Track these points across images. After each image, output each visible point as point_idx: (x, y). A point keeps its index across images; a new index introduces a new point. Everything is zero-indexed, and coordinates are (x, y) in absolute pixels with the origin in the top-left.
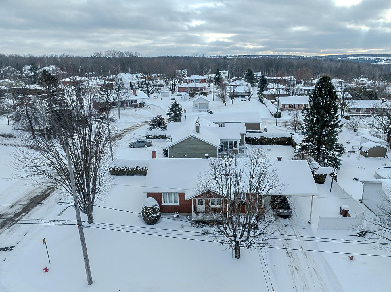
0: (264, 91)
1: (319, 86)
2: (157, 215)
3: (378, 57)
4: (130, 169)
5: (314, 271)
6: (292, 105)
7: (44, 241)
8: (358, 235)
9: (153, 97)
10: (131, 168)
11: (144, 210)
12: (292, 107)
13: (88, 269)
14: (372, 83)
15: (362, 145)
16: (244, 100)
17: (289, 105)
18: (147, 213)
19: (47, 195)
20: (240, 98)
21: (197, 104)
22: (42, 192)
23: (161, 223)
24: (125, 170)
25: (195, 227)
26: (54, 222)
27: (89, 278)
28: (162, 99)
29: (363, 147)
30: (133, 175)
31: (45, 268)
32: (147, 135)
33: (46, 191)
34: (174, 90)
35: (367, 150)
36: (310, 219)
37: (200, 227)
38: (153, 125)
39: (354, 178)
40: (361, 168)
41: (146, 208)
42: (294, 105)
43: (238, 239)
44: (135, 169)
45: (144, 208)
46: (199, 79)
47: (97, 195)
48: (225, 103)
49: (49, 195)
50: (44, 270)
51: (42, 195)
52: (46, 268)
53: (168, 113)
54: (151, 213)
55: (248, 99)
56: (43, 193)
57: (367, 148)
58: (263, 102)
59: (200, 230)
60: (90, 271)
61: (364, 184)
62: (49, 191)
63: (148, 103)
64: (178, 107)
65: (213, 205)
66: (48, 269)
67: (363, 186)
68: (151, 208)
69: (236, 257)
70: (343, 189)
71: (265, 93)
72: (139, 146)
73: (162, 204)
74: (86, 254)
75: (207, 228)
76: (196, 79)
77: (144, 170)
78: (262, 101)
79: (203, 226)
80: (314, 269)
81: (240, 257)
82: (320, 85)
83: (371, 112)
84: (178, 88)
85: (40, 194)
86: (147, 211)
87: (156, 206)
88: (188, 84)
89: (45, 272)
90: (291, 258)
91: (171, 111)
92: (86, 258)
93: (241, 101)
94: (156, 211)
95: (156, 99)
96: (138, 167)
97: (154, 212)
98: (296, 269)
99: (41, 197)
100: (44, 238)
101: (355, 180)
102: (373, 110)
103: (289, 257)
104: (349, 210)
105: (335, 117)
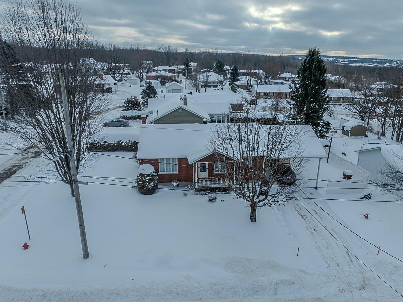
0: (236, 81)
1: (309, 60)
2: (155, 183)
3: (335, 59)
4: (112, 144)
5: (333, 231)
6: (267, 93)
7: (23, 210)
8: (365, 197)
9: (120, 84)
10: (112, 142)
11: (140, 178)
12: (267, 95)
13: (84, 238)
14: (336, 78)
15: (344, 124)
16: (217, 90)
17: (264, 93)
18: (143, 182)
19: (12, 172)
20: (212, 88)
21: (170, 91)
22: (5, 170)
23: (159, 193)
24: (105, 144)
25: (199, 194)
26: (41, 178)
27: (85, 250)
28: (130, 86)
29: (345, 126)
30: (114, 150)
31: (24, 244)
32: (122, 116)
33: (10, 169)
34: (142, 79)
35: (350, 129)
36: (317, 184)
37: (205, 194)
38: (127, 106)
39: (343, 153)
40: (346, 146)
41: (142, 175)
42: (269, 93)
43: (255, 199)
44: (117, 143)
45: (139, 176)
46: (167, 70)
47: (81, 163)
48: (198, 90)
49: (15, 172)
50: (23, 246)
51: (7, 173)
52: (26, 243)
53: (141, 95)
54: (149, 181)
55: (220, 88)
56: (7, 170)
57: (350, 127)
58: (237, 92)
59: (206, 198)
60: (86, 241)
61: (358, 153)
62: (14, 169)
63: (117, 89)
64: (153, 89)
65: (216, 172)
66: (28, 246)
67: (358, 155)
68: (148, 175)
69: (252, 221)
70: (342, 157)
71: (237, 83)
72: (115, 126)
73: (159, 173)
74: (82, 220)
75: (213, 195)
76: (164, 69)
77: (128, 144)
78: (235, 91)
79: (209, 193)
80: (332, 229)
81: (255, 221)
82: (309, 58)
83: (342, 101)
84: (146, 76)
85: (3, 172)
86: (144, 179)
87: (154, 174)
88: (157, 73)
89: (25, 249)
90: (306, 221)
91: (145, 94)
92: (82, 225)
93: (214, 90)
94: (154, 178)
95: (124, 86)
96: (120, 141)
97: (152, 180)
98: (314, 230)
99: (6, 175)
100: (23, 207)
101: (344, 155)
102: (343, 98)
103: (304, 219)
104: (352, 176)
105: (323, 92)
